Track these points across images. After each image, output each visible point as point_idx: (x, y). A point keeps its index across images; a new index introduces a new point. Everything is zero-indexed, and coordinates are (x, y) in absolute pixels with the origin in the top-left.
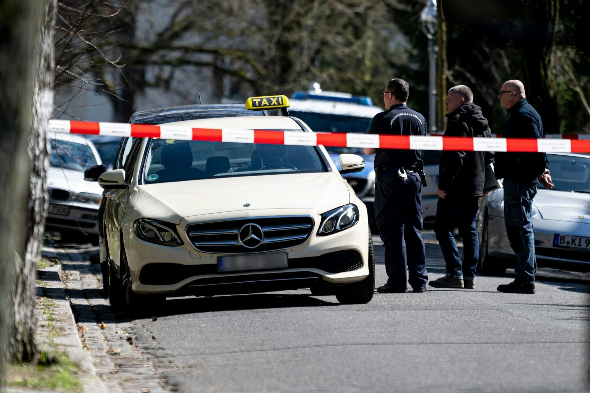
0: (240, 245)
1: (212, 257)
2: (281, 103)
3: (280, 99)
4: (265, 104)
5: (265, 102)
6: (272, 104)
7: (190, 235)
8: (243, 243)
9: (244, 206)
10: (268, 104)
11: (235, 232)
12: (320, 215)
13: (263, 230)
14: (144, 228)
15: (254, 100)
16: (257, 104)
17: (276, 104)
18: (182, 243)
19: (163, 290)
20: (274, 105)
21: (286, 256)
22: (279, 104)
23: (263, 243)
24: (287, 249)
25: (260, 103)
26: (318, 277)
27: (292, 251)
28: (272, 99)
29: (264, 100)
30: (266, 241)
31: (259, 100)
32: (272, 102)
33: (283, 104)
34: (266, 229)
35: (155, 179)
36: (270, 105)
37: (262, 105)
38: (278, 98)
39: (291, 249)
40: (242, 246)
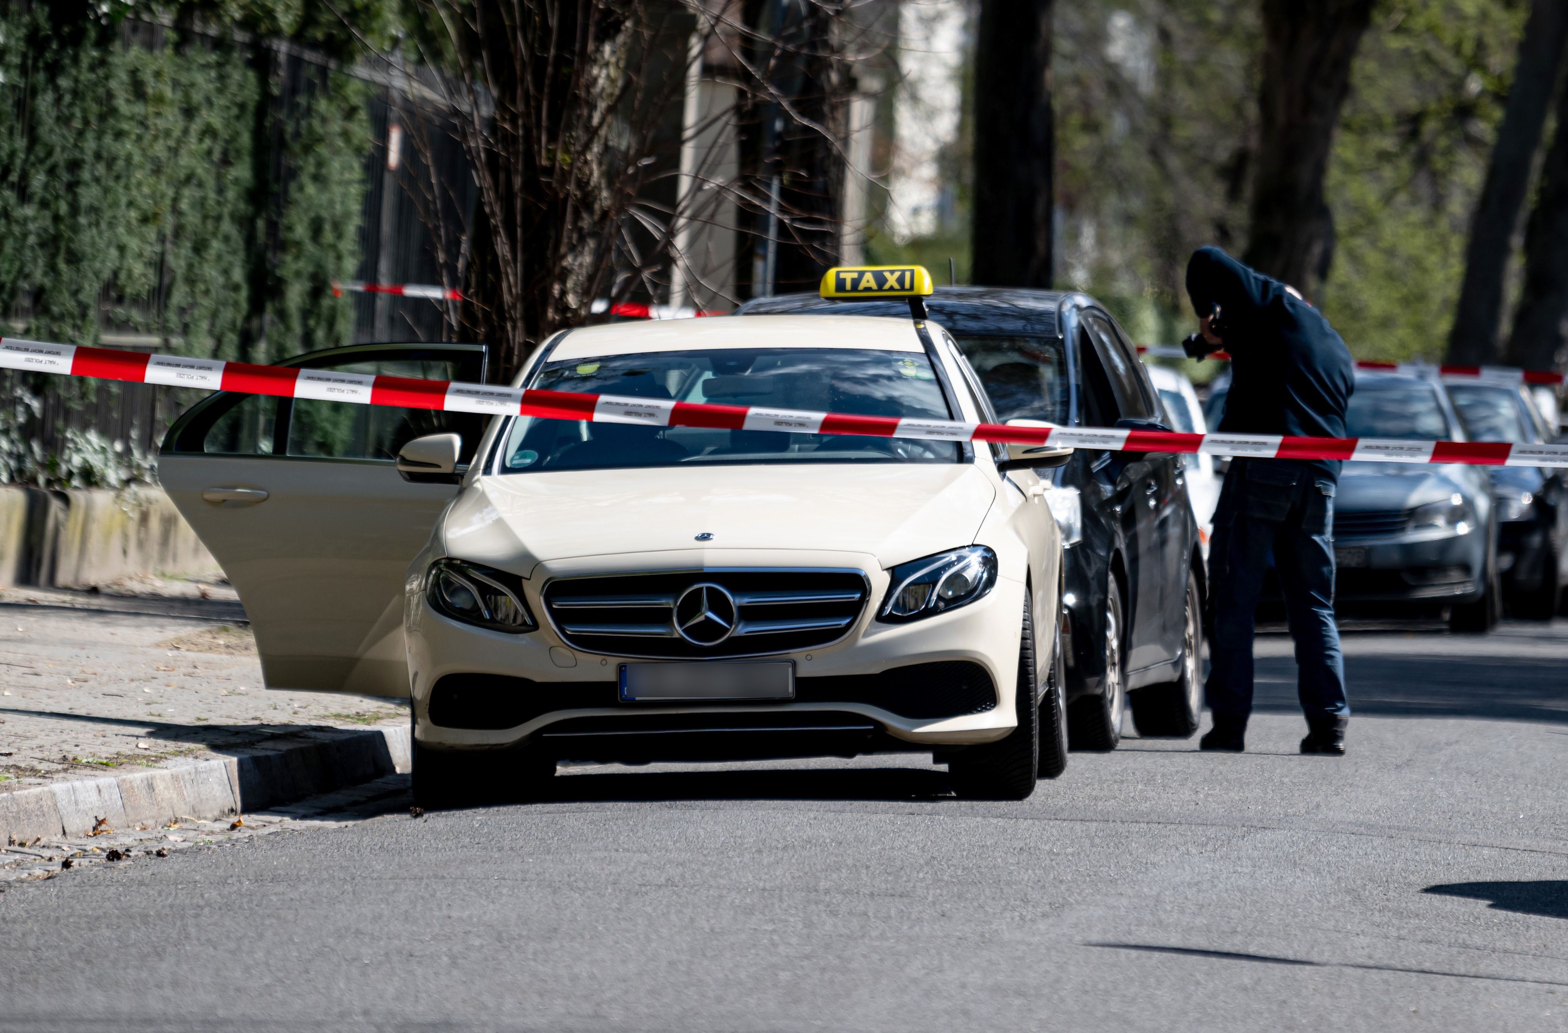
0: (676, 636)
1: (604, 664)
2: (907, 285)
3: (908, 275)
4: (868, 285)
5: (868, 281)
6: (887, 286)
7: (554, 606)
8: (684, 631)
9: (697, 538)
10: (875, 286)
11: (666, 602)
12: (887, 569)
13: (735, 601)
14: (448, 583)
15: (842, 276)
16: (848, 286)
17: (897, 286)
18: (535, 626)
19: (482, 743)
20: (892, 289)
21: (790, 670)
22: (903, 288)
23: (735, 634)
24: (797, 654)
25: (856, 283)
26: (872, 727)
27: (809, 657)
28: (887, 275)
29: (868, 277)
30: (741, 630)
31: (855, 275)
32: (886, 280)
33: (912, 288)
34: (745, 601)
35: (528, 461)
36: (880, 289)
37: (861, 287)
38: (903, 272)
39: (806, 653)
40: (681, 639)
